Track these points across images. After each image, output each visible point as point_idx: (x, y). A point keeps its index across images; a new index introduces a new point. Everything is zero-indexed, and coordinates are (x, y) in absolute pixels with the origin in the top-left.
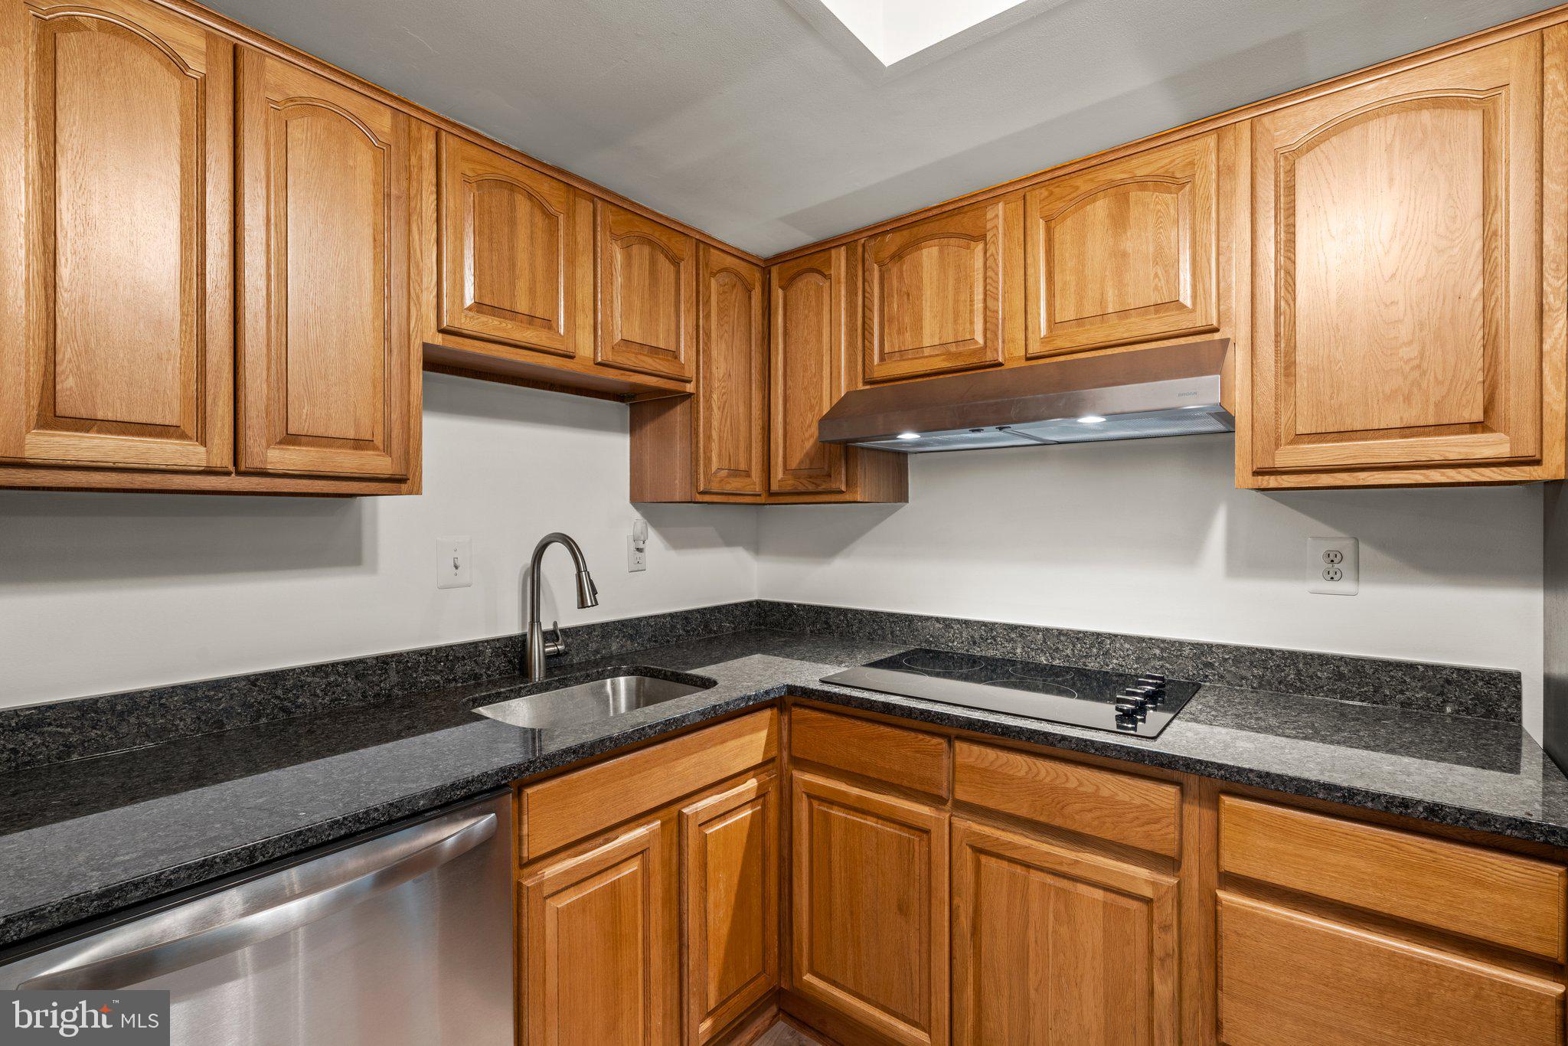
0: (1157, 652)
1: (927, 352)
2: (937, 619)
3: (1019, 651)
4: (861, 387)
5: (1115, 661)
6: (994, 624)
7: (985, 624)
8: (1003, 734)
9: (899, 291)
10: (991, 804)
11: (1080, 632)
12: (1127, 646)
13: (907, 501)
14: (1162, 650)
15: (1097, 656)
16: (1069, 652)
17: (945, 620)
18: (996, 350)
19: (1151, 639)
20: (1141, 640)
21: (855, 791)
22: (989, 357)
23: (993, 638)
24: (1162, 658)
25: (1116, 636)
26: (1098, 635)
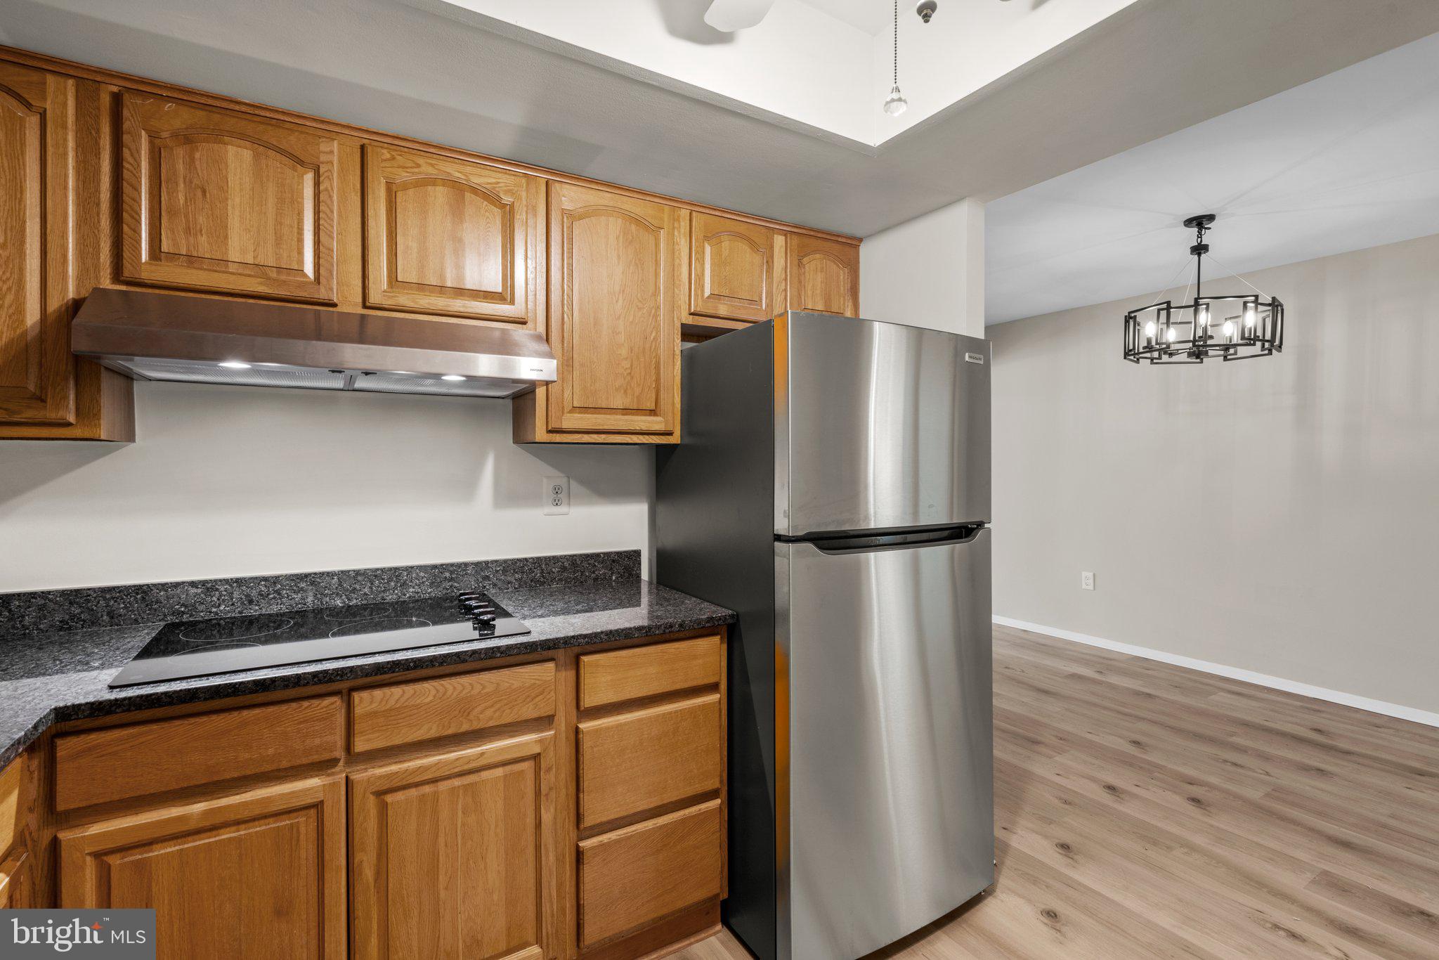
0: (447, 575)
1: (232, 268)
2: (193, 584)
3: (310, 599)
5: (411, 590)
6: (277, 577)
7: (265, 579)
9: (188, 182)
10: (397, 741)
11: (378, 569)
12: (422, 574)
13: (134, 441)
14: (452, 573)
15: (395, 588)
16: (366, 590)
17: (204, 583)
18: (331, 289)
19: (442, 565)
20: (435, 567)
21: (199, 807)
23: (278, 592)
24: (451, 579)
25: (412, 567)
26: (396, 569)
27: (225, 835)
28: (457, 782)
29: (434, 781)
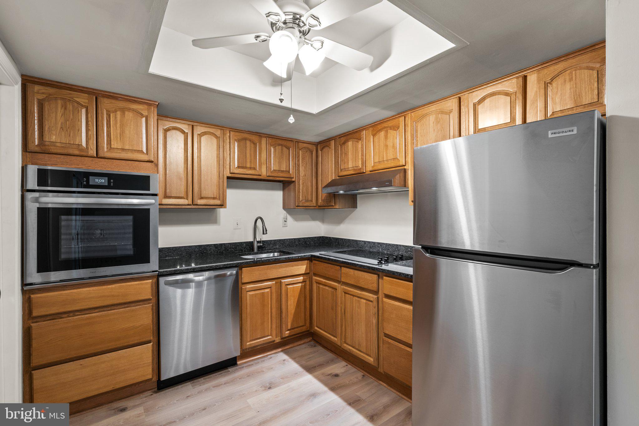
0: (409, 249)
1: (350, 169)
2: (363, 241)
3: (380, 250)
4: (337, 178)
5: (401, 252)
6: (375, 242)
7: (373, 242)
8: (348, 264)
9: (344, 153)
10: (347, 281)
11: (393, 244)
12: (403, 248)
13: (357, 208)
14: (411, 249)
15: (397, 251)
16: (391, 250)
17: (364, 241)
18: (363, 169)
19: (408, 246)
20: (406, 246)
21: (324, 280)
22: (362, 171)
23: (375, 246)
24: (410, 251)
25: (401, 245)
26: (397, 245)
27: (327, 288)
28: (357, 298)
29: (354, 296)
